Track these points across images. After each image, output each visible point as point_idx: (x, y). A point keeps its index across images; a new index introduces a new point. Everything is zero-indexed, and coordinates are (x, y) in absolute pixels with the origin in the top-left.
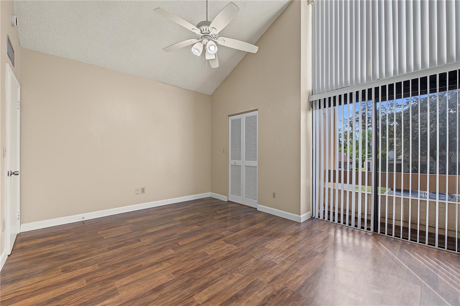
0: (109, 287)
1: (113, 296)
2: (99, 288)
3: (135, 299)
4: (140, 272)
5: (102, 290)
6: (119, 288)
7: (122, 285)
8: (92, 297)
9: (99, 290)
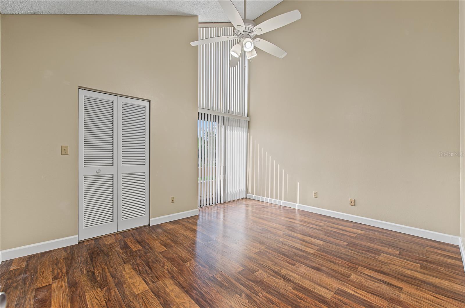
0: (338, 299)
1: (344, 291)
2: (345, 306)
3: (335, 277)
4: (305, 286)
5: (345, 303)
6: (333, 291)
7: (328, 291)
8: (357, 304)
9: (347, 305)
